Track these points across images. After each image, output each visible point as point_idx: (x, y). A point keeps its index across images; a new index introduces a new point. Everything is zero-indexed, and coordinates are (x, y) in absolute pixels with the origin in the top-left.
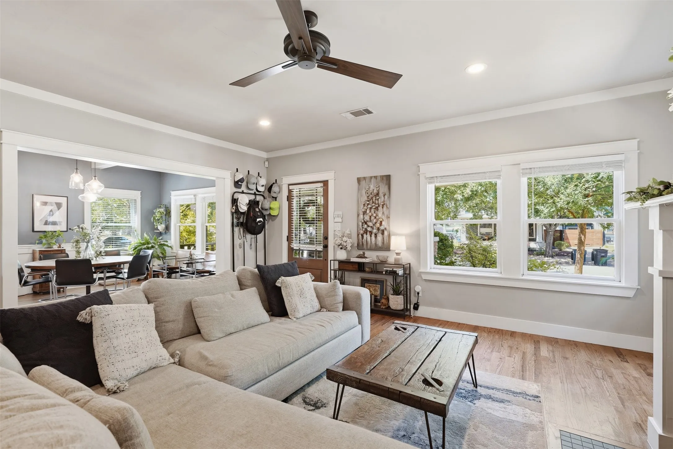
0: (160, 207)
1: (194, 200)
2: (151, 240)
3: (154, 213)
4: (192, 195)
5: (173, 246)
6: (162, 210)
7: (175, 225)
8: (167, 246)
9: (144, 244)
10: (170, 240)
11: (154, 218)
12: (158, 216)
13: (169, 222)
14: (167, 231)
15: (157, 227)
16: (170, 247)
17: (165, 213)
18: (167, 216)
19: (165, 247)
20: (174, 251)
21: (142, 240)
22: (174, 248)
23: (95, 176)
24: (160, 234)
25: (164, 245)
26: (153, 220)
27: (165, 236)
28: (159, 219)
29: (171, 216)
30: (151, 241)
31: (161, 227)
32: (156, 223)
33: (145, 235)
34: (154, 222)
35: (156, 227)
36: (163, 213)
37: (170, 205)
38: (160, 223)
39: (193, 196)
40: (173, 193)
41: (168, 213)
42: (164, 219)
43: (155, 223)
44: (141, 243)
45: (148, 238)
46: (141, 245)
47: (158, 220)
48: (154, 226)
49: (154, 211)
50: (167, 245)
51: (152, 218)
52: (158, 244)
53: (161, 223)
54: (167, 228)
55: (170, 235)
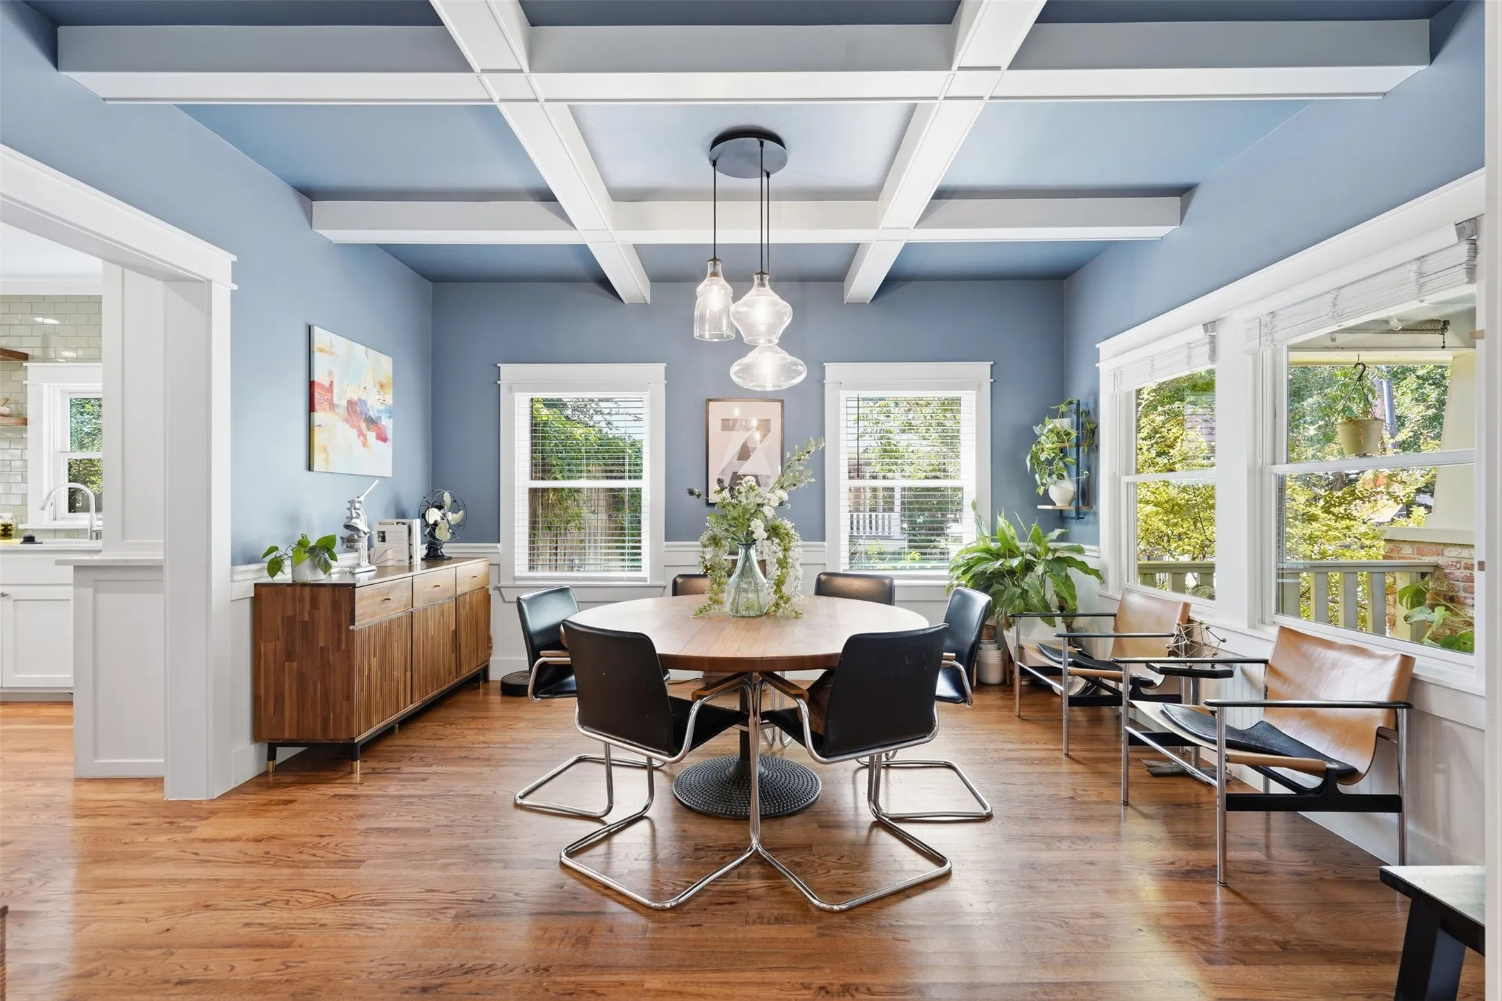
0: (1055, 415)
1: (1207, 348)
2: (1023, 538)
3: (1035, 438)
4: (1195, 325)
5: (1106, 570)
6: (1065, 424)
7: (1115, 480)
8: (1083, 567)
9: (996, 556)
10: (1096, 541)
11: (1035, 457)
12: (1048, 446)
13: (1093, 469)
14: (1084, 509)
15: (1046, 491)
16: (1096, 573)
17: (1074, 434)
18: (1084, 449)
19: (1074, 573)
20: (1113, 591)
21: (993, 540)
22: (1111, 578)
23: (762, 273)
24: (1061, 518)
25: (1069, 562)
26: (1032, 465)
27: (1076, 528)
28: (1054, 459)
29: (1097, 447)
30: (1023, 546)
31: (1061, 492)
32: (1041, 479)
33: (1002, 521)
34: (1033, 472)
35: (1041, 491)
36: (1068, 434)
37: (1096, 402)
38: (1054, 477)
39: (1199, 332)
40: (1105, 347)
41: (1088, 434)
42: (1071, 459)
43: (1037, 476)
44: (988, 551)
45: (1012, 532)
46: (985, 559)
47: (1050, 462)
48: (1036, 485)
49: (1037, 430)
50: (1083, 563)
51: (1029, 458)
52: (1050, 557)
53: (1061, 477)
54: (1086, 495)
55: (1096, 522)
